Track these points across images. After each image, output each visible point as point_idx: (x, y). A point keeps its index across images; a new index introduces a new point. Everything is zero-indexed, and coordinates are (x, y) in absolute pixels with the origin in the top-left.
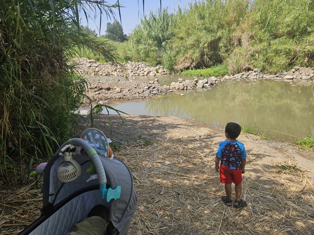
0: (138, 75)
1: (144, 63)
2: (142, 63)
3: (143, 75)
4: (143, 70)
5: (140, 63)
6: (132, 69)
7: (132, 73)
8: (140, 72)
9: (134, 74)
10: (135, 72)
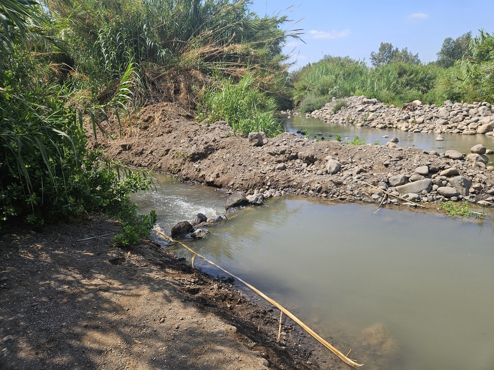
0: (459, 132)
1: (485, 105)
2: (480, 106)
3: (473, 132)
4: (477, 121)
5: (475, 106)
6: (449, 117)
7: (444, 129)
8: (468, 124)
9: (450, 128)
10: (453, 125)
